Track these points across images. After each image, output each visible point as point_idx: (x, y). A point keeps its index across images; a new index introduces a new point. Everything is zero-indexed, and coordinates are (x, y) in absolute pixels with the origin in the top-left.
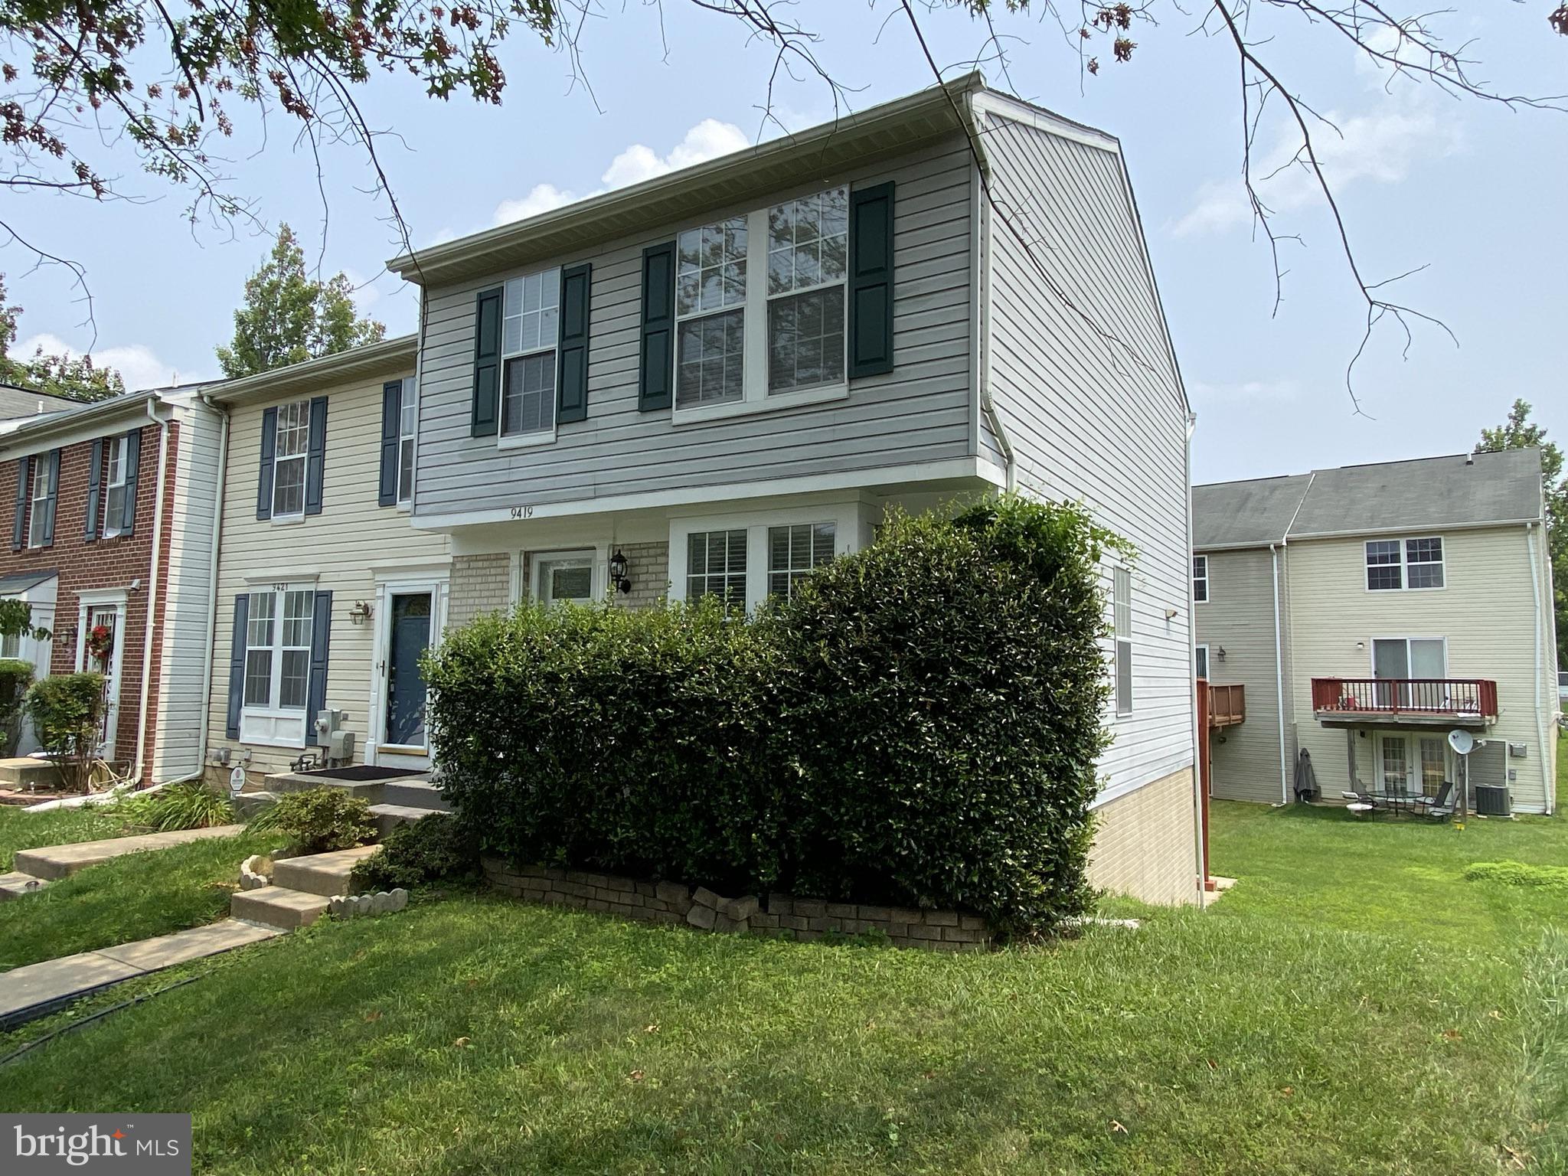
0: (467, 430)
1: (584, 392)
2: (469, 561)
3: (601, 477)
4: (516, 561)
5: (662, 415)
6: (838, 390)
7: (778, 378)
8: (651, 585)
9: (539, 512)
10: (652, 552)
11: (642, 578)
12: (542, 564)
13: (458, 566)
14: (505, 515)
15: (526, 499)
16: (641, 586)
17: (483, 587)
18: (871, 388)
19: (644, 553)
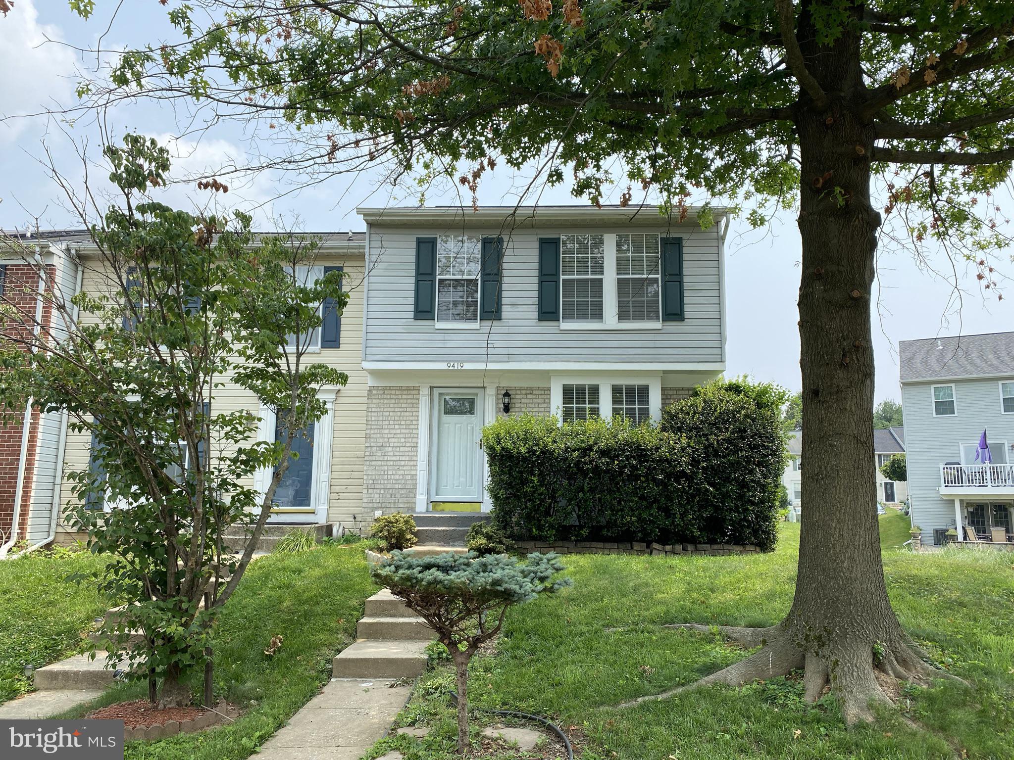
0: (412, 315)
1: (499, 305)
2: (384, 390)
3: (511, 351)
4: (425, 391)
5: (555, 323)
6: (658, 325)
7: (623, 315)
8: (523, 410)
9: (468, 366)
10: (523, 392)
11: (517, 405)
12: (440, 394)
13: (374, 392)
14: (443, 366)
15: (459, 358)
16: (517, 410)
17: (396, 405)
18: (673, 326)
19: (518, 392)
